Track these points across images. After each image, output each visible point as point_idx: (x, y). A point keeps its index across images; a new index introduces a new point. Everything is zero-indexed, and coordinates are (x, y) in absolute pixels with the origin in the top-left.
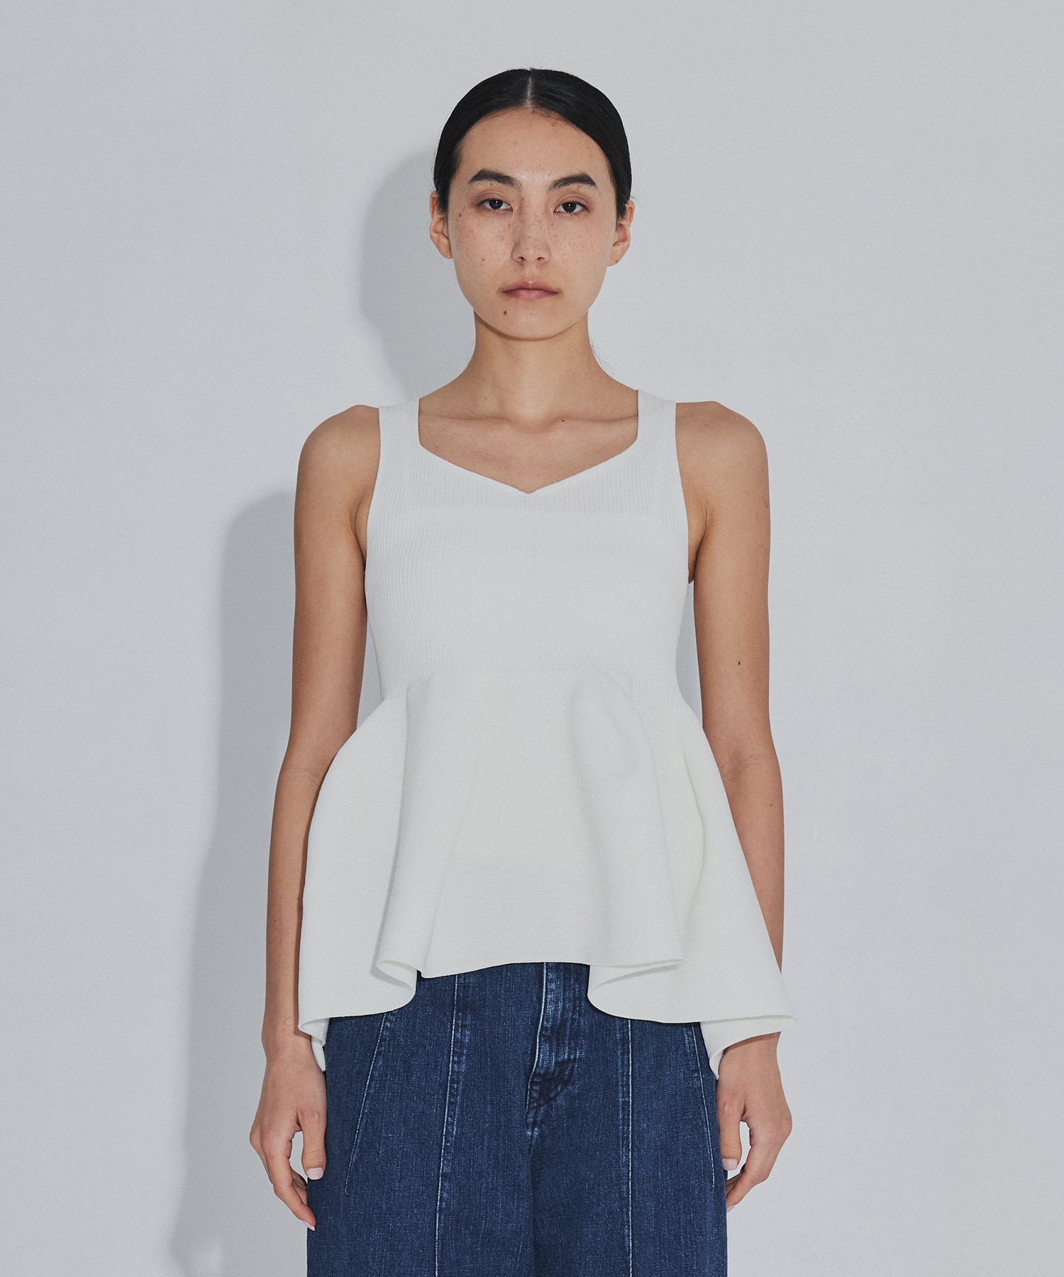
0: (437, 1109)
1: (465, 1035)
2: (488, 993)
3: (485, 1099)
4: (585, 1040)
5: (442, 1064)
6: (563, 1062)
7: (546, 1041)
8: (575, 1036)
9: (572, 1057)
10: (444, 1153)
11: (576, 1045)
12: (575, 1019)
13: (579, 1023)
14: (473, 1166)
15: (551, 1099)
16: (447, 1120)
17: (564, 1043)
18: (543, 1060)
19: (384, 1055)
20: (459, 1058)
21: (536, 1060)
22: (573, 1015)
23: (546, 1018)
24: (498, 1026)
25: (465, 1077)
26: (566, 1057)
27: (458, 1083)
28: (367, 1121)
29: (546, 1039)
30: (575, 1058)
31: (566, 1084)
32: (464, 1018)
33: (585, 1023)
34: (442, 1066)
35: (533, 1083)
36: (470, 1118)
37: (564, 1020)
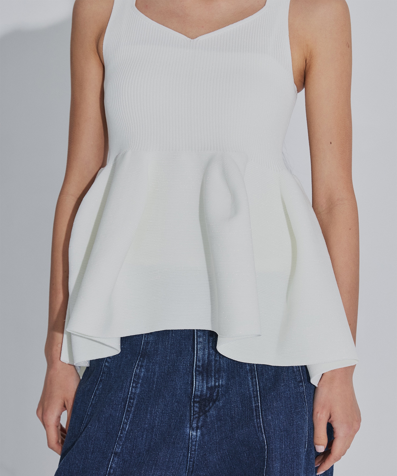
0: (119, 413)
1: (141, 372)
2: (160, 346)
3: (147, 409)
4: (225, 373)
5: (125, 387)
6: (212, 387)
7: (199, 374)
8: (218, 371)
9: (217, 384)
10: (118, 440)
11: (219, 376)
12: (217, 360)
13: (220, 362)
14: (135, 450)
15: (206, 412)
16: (124, 420)
17: (211, 376)
18: (198, 386)
19: (103, 382)
20: (136, 385)
21: (194, 385)
22: (215, 358)
23: (198, 360)
24: (165, 366)
25: (138, 396)
26: (213, 384)
27: (134, 399)
28: (88, 420)
29: (200, 373)
30: (219, 385)
31: (214, 402)
32: (143, 362)
33: (223, 363)
34: (125, 389)
35: (194, 402)
36: (137, 421)
37: (210, 361)
